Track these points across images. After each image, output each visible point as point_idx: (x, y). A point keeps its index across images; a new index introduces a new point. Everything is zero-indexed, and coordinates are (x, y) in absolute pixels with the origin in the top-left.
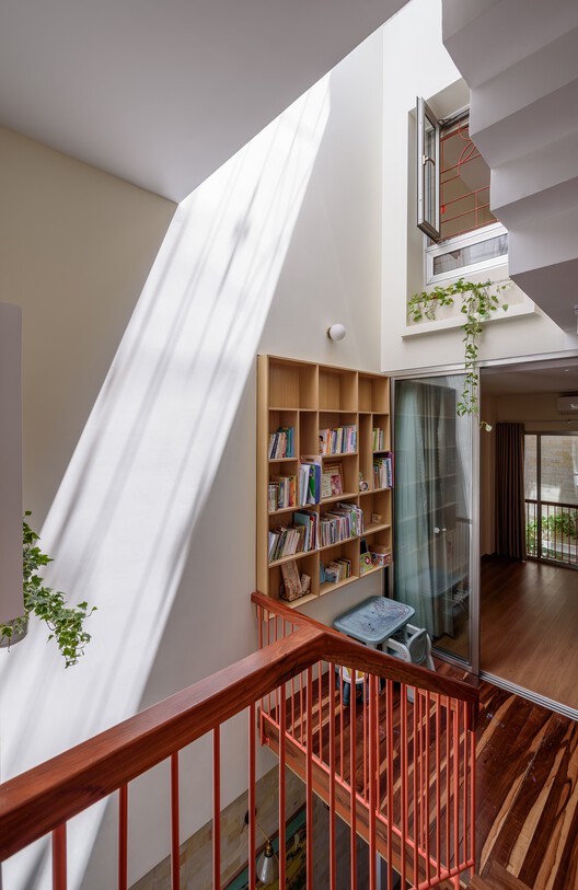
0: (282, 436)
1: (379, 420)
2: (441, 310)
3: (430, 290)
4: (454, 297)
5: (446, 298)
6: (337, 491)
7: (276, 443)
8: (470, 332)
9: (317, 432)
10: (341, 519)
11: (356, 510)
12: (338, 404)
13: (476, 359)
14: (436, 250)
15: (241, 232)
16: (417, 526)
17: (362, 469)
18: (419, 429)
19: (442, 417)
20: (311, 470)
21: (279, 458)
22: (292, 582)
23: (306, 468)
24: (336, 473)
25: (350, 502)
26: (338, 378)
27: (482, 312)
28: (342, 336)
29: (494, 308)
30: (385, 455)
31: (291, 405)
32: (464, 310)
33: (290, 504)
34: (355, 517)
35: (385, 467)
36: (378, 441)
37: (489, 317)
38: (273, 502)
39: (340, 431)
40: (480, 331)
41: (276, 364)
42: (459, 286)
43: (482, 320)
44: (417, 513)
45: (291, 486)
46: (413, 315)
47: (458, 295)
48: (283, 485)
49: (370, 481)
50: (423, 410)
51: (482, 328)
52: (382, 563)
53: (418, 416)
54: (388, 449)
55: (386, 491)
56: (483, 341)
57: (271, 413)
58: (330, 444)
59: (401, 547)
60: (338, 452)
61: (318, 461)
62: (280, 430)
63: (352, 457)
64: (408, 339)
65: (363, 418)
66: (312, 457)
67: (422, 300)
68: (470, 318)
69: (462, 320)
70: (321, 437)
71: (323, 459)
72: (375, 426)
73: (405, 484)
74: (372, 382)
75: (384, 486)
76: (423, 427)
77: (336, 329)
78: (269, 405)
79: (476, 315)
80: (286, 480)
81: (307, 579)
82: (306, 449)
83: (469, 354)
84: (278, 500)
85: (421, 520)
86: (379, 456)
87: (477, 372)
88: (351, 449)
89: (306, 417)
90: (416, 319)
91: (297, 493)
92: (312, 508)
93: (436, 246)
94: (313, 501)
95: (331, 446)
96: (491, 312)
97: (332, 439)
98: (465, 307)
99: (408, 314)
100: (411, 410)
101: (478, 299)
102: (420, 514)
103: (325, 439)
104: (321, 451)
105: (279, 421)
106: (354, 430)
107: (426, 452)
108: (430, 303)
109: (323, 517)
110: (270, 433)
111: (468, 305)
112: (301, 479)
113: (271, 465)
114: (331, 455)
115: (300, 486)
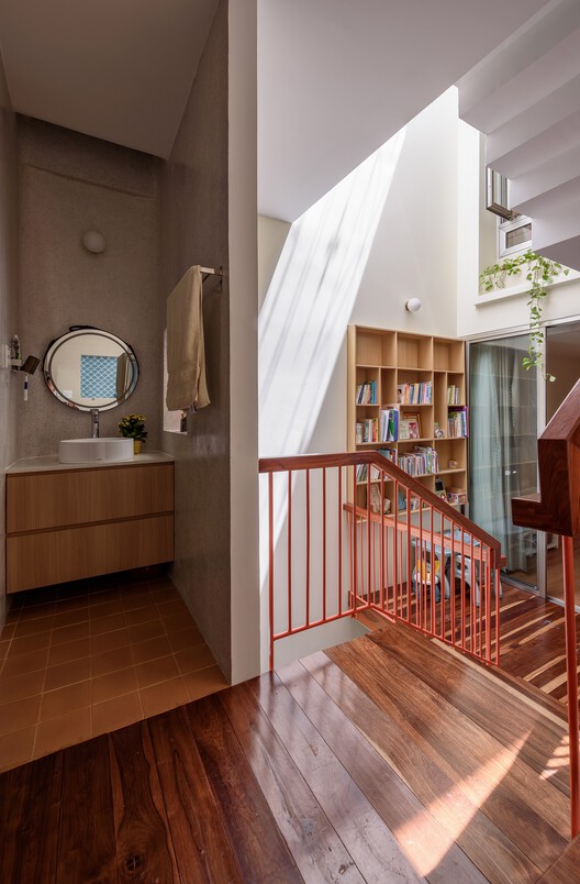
0: (367, 388)
1: (454, 379)
2: (510, 279)
3: (501, 263)
4: (521, 267)
5: (514, 268)
6: (415, 436)
7: (362, 393)
8: (535, 296)
9: (396, 387)
10: (418, 458)
11: (431, 452)
12: (415, 363)
13: (541, 320)
14: (509, 226)
15: (333, 247)
16: (492, 475)
17: (437, 419)
18: (493, 387)
19: (516, 377)
20: (391, 415)
21: (364, 402)
22: (376, 501)
23: (387, 413)
24: (414, 421)
25: (425, 445)
26: (416, 342)
27: (545, 278)
28: (418, 307)
29: (555, 274)
30: (460, 409)
31: (375, 363)
32: (529, 278)
33: (374, 440)
34: (431, 458)
35: (460, 418)
36: (452, 396)
37: (552, 281)
38: (360, 436)
39: (417, 386)
40: (545, 294)
41: (362, 332)
42: (527, 256)
43: (546, 285)
44: (492, 464)
45: (374, 426)
46: (485, 286)
47: (525, 265)
48: (368, 425)
49: (446, 430)
50: (497, 369)
51: (546, 292)
52: (457, 501)
53: (492, 376)
54: (463, 403)
55: (461, 440)
56: (547, 303)
57: (358, 369)
58: (407, 395)
59: (476, 490)
60: (415, 402)
61: (397, 408)
62: (366, 383)
63: (429, 407)
64: (480, 307)
65: (438, 376)
66: (391, 405)
67: (493, 271)
68: (535, 284)
69: (528, 286)
70: (400, 390)
71: (402, 407)
72: (450, 384)
73: (480, 436)
74: (447, 346)
75: (459, 435)
76: (498, 386)
77: (412, 302)
78: (357, 363)
79: (540, 281)
80: (370, 421)
81: (388, 502)
82: (386, 400)
83: (535, 316)
84: (363, 436)
85: (495, 470)
86: (453, 410)
87: (543, 331)
88: (427, 401)
89: (387, 374)
90: (488, 289)
91: (378, 432)
92: (392, 444)
93: (508, 222)
94: (392, 439)
95: (408, 397)
96: (554, 277)
97: (409, 392)
98: (530, 275)
99: (480, 285)
100: (486, 371)
101: (543, 267)
102: (495, 466)
103: (403, 392)
104: (399, 402)
105: (365, 375)
106: (429, 386)
107: (500, 409)
108: (499, 274)
109: (400, 455)
110: (357, 385)
111: (533, 273)
112: (382, 421)
113: (359, 408)
114: (408, 403)
115: (382, 426)
